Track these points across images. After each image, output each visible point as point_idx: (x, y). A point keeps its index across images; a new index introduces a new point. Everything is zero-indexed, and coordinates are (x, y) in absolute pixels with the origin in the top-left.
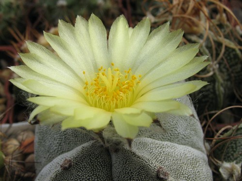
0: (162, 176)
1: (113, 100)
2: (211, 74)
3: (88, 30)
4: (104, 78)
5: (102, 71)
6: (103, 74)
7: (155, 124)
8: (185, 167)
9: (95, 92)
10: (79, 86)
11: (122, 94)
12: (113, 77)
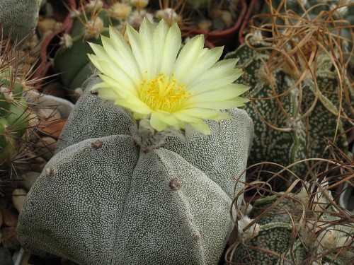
0: (173, 185)
1: (159, 102)
2: (288, 129)
3: (166, 36)
4: (160, 82)
5: (162, 77)
6: (161, 80)
7: (181, 132)
8: (199, 192)
9: (148, 91)
10: (138, 81)
11: (168, 101)
12: (168, 85)
